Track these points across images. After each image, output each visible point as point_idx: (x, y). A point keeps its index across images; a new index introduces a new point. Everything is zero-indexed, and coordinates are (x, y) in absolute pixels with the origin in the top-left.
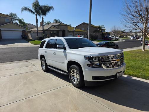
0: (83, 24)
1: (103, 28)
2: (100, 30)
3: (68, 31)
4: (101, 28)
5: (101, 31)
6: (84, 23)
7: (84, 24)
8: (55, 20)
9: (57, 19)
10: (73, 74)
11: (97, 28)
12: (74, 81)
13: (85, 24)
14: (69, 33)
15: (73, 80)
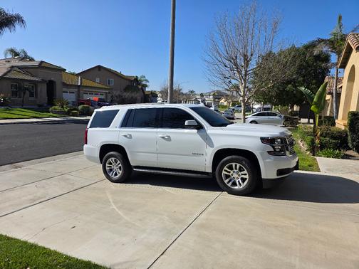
0: (97, 69)
1: (144, 83)
2: (140, 87)
3: (65, 85)
4: (141, 81)
5: (142, 89)
6: (99, 67)
7: (99, 70)
8: (12, 51)
9: (18, 50)
10: (230, 172)
11: (132, 81)
12: (234, 184)
13: (102, 70)
14: (65, 89)
15: (229, 185)
